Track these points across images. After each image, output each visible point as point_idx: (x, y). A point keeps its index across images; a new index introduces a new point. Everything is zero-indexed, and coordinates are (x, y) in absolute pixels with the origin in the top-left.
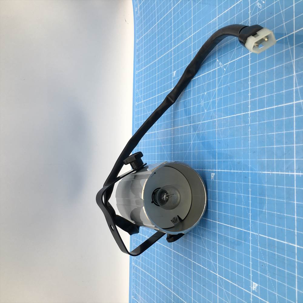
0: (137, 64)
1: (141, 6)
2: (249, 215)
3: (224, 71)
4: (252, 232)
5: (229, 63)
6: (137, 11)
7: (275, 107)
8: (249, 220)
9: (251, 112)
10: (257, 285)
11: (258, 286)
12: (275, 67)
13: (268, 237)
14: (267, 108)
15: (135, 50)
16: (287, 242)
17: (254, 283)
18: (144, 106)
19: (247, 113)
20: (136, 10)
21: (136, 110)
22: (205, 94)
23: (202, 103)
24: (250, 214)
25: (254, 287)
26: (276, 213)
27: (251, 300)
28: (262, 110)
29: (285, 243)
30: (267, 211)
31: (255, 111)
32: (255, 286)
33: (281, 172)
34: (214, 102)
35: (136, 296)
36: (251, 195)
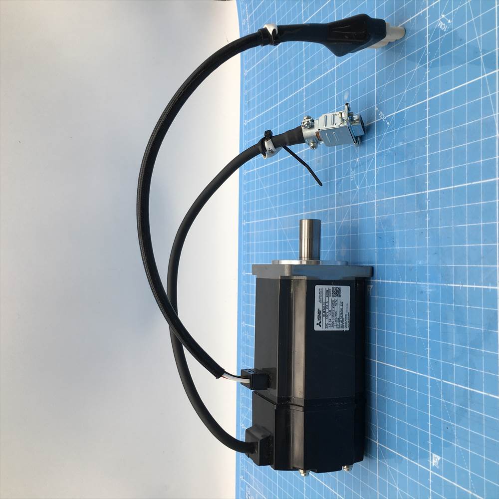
0: (246, 109)
1: (252, 17)
2: (427, 350)
3: (387, 125)
4: (431, 377)
5: (394, 113)
6: (246, 24)
7: (467, 184)
8: (428, 359)
9: (429, 191)
10: (439, 458)
11: (441, 459)
12: (467, 124)
13: (456, 385)
14: (456, 186)
15: (243, 88)
16: (485, 392)
17: (434, 455)
18: (257, 177)
19: (423, 192)
20: (243, 24)
21: (245, 183)
22: (357, 161)
23: (352, 175)
24: (429, 349)
25: (434, 461)
26: (468, 347)
27: (431, 481)
28: (447, 188)
29: (482, 394)
30: (454, 344)
31: (437, 190)
32: (435, 459)
33: (476, 285)
34: (371, 175)
35: (246, 477)
36: (429, 320)
